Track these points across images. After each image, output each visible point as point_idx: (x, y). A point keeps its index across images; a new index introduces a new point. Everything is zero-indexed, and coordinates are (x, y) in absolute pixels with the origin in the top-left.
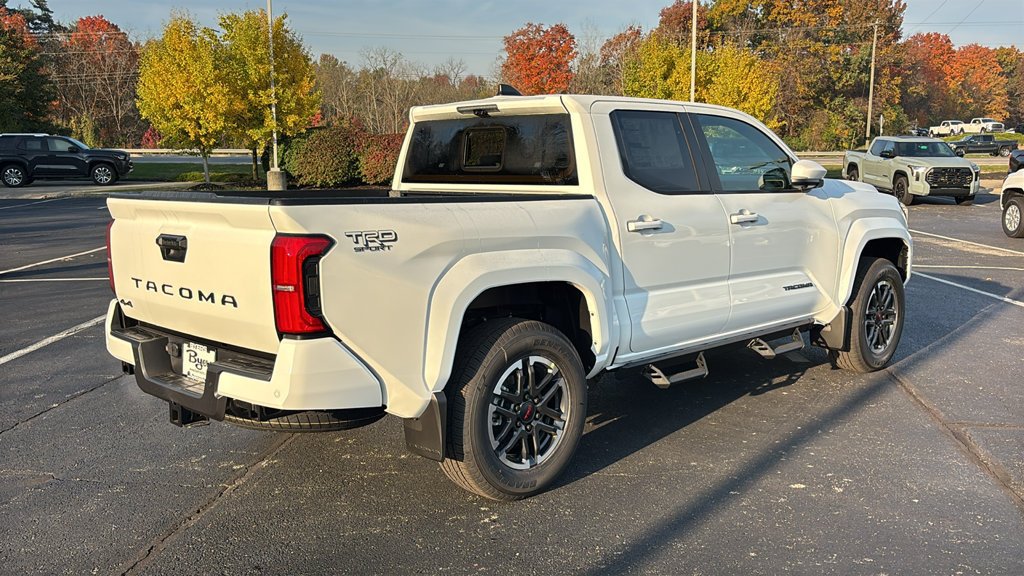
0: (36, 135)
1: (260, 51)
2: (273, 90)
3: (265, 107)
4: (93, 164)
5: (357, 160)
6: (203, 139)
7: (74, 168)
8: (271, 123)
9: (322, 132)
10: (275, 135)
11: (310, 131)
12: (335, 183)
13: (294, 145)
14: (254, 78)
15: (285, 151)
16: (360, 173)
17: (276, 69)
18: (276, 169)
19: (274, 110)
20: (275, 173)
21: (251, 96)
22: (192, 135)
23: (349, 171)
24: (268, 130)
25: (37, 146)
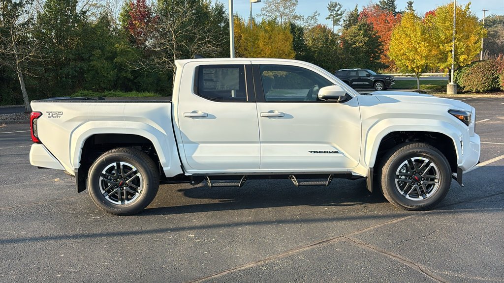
0: (355, 69)
1: (447, 24)
2: (453, 43)
3: (448, 52)
4: (376, 81)
5: (498, 77)
6: (415, 69)
7: (368, 83)
8: (451, 60)
9: (480, 63)
10: (453, 66)
11: (473, 63)
12: (483, 90)
13: (463, 70)
14: (443, 38)
15: (458, 74)
16: (499, 85)
17: (456, 32)
18: (452, 83)
19: (453, 53)
20: (451, 85)
21: (441, 47)
22: (410, 67)
23: (492, 84)
24: (449, 63)
25: (354, 74)
